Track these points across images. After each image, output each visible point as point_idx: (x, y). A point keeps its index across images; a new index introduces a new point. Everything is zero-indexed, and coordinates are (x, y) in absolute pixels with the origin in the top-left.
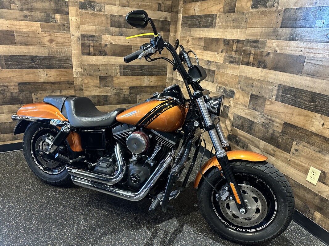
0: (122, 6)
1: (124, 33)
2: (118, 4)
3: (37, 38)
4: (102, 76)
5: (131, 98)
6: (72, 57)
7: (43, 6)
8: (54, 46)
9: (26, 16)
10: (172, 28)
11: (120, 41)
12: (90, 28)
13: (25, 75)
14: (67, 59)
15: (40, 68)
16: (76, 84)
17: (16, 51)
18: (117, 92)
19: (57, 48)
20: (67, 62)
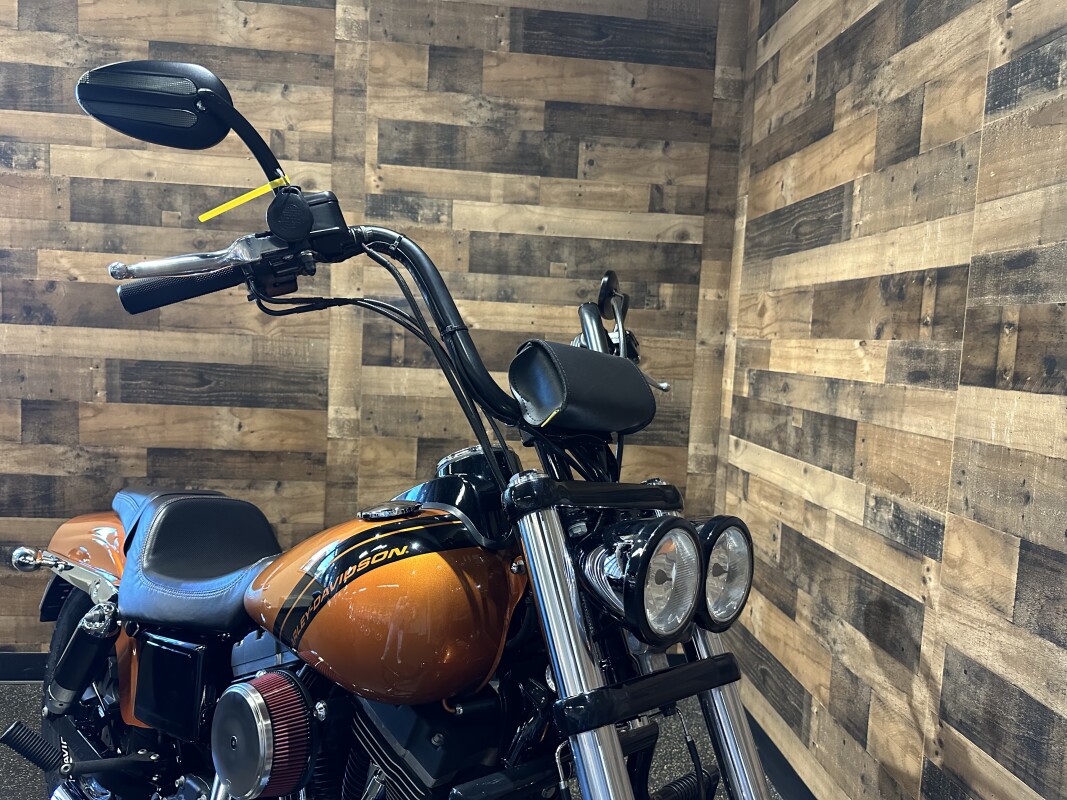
0: (515, 203)
1: (516, 291)
2: (499, 197)
3: (222, 309)
4: (429, 440)
6: (327, 369)
7: (253, 212)
8: (273, 332)
9: (201, 242)
10: (709, 269)
11: (499, 318)
13: (174, 423)
14: (309, 378)
15: (220, 403)
16: (333, 464)
17: (156, 347)
19: (283, 341)
20: (311, 387)
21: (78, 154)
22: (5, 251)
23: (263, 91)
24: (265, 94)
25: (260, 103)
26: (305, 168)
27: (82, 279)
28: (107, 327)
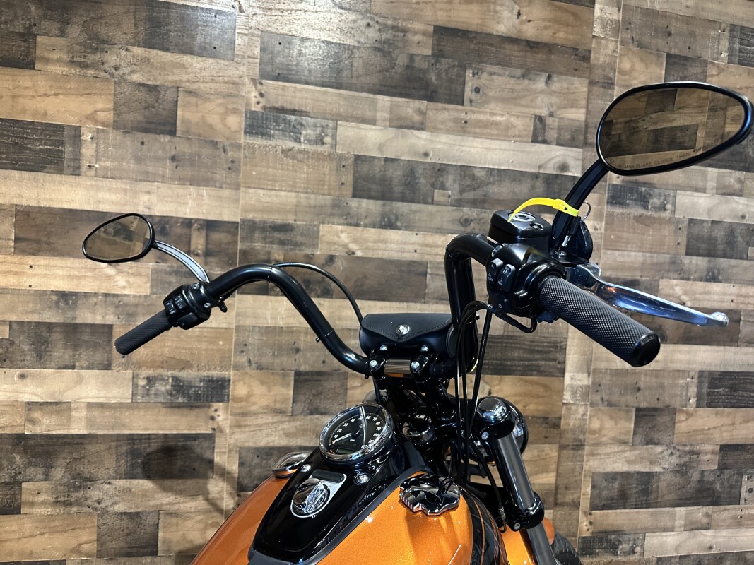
0: (724, 194)
1: (721, 272)
5: (722, 484)
6: (566, 339)
7: (514, 192)
9: (466, 220)
12: (627, 259)
14: (551, 347)
16: (566, 427)
18: (682, 461)
20: (552, 356)
21: (363, 132)
22: (289, 225)
23: (530, 79)
24: (532, 82)
25: (527, 90)
26: (562, 152)
27: (359, 254)
28: (379, 300)
